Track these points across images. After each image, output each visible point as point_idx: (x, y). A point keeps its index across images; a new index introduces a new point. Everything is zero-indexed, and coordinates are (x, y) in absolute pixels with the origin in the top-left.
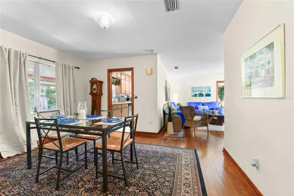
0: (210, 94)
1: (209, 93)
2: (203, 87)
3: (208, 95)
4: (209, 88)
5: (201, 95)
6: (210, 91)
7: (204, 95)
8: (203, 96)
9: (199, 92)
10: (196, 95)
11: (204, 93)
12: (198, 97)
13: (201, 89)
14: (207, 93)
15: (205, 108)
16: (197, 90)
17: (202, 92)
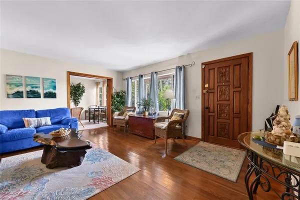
0: (55, 94)
1: (54, 91)
2: (37, 78)
3: (51, 95)
4: (53, 81)
5: (34, 94)
6: (55, 88)
7: (42, 96)
8: (40, 97)
9: (29, 89)
10: (18, 95)
11: (41, 91)
12: (25, 99)
13: (34, 82)
14: (47, 91)
15: (43, 123)
16: (23, 83)
17: (36, 87)
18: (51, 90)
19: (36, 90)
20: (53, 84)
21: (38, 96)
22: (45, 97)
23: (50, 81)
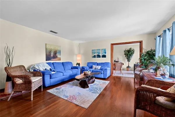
0: (106, 56)
1: (105, 54)
2: (100, 50)
3: (104, 56)
4: (105, 50)
5: (99, 56)
6: (105, 53)
7: (101, 57)
9: (97, 54)
10: (94, 57)
11: (101, 55)
12: (96, 58)
13: (98, 51)
14: (103, 54)
15: (97, 68)
16: (96, 52)
17: (99, 53)
18: (104, 54)
19: (99, 54)
20: (105, 51)
21: (100, 57)
22: (102, 57)
23: (103, 50)
